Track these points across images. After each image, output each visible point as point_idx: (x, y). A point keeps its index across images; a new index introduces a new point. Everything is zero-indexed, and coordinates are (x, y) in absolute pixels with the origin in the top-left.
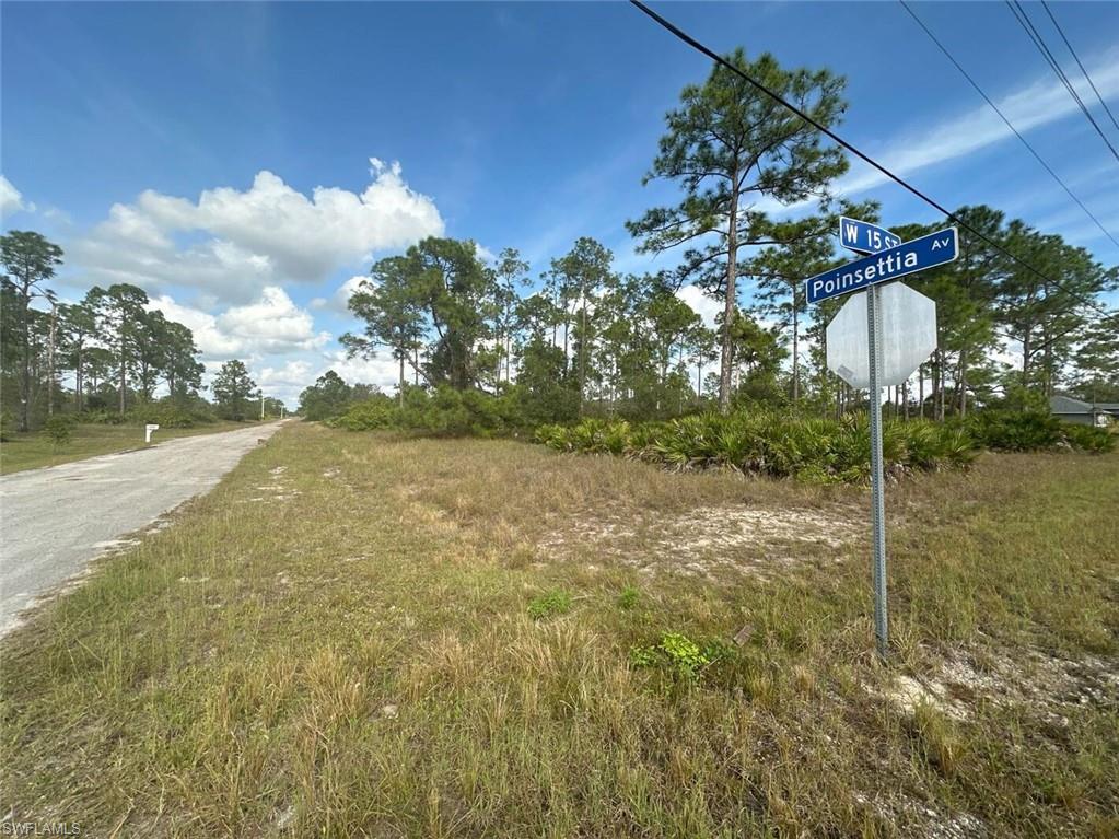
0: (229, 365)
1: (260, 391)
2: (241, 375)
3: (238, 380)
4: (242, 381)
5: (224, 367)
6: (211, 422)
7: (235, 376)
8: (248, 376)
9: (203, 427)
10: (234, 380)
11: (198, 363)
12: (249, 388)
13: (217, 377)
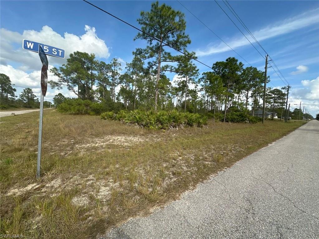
0: (26, 90)
1: (38, 99)
2: (31, 93)
3: (29, 94)
4: (31, 95)
5: (24, 90)
6: (17, 108)
7: (29, 93)
8: (33, 93)
9: (12, 109)
10: (28, 94)
11: (13, 88)
12: (34, 97)
13: (22, 93)
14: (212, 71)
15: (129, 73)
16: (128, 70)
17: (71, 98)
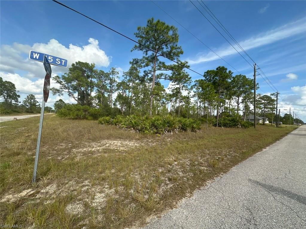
0: (29, 96)
1: (40, 104)
2: (33, 99)
4: (34, 101)
5: (28, 96)
7: (32, 99)
8: (36, 99)
9: (15, 114)
10: (31, 101)
11: (18, 95)
12: (36, 103)
13: (25, 99)
14: (204, 78)
15: (126, 81)
16: (125, 78)
17: (71, 104)
